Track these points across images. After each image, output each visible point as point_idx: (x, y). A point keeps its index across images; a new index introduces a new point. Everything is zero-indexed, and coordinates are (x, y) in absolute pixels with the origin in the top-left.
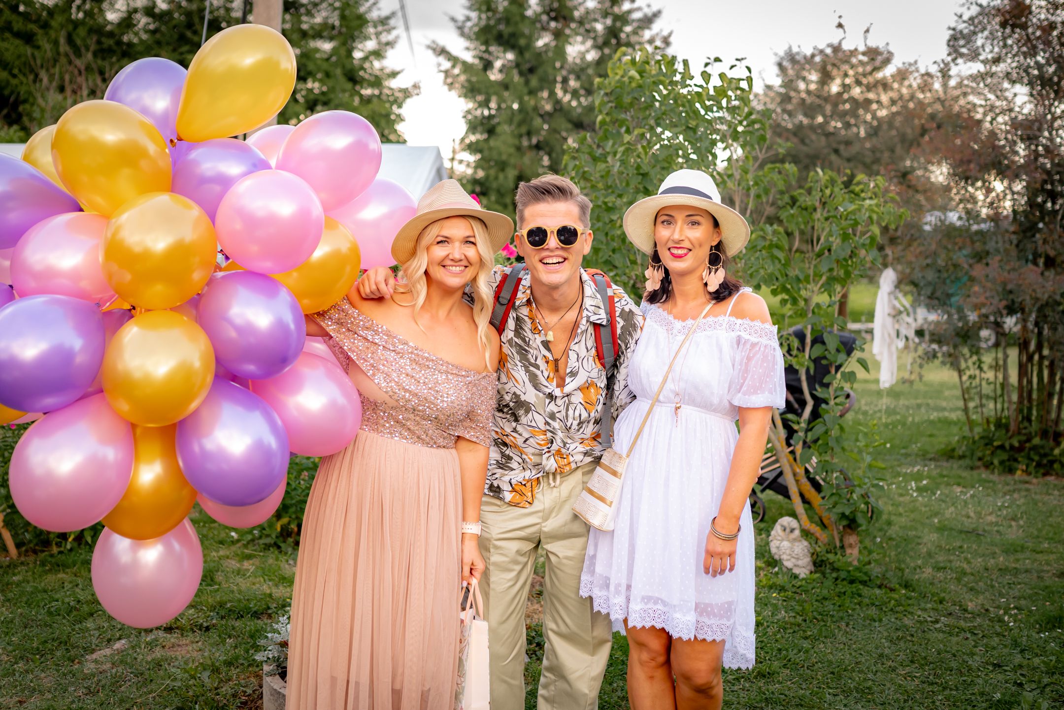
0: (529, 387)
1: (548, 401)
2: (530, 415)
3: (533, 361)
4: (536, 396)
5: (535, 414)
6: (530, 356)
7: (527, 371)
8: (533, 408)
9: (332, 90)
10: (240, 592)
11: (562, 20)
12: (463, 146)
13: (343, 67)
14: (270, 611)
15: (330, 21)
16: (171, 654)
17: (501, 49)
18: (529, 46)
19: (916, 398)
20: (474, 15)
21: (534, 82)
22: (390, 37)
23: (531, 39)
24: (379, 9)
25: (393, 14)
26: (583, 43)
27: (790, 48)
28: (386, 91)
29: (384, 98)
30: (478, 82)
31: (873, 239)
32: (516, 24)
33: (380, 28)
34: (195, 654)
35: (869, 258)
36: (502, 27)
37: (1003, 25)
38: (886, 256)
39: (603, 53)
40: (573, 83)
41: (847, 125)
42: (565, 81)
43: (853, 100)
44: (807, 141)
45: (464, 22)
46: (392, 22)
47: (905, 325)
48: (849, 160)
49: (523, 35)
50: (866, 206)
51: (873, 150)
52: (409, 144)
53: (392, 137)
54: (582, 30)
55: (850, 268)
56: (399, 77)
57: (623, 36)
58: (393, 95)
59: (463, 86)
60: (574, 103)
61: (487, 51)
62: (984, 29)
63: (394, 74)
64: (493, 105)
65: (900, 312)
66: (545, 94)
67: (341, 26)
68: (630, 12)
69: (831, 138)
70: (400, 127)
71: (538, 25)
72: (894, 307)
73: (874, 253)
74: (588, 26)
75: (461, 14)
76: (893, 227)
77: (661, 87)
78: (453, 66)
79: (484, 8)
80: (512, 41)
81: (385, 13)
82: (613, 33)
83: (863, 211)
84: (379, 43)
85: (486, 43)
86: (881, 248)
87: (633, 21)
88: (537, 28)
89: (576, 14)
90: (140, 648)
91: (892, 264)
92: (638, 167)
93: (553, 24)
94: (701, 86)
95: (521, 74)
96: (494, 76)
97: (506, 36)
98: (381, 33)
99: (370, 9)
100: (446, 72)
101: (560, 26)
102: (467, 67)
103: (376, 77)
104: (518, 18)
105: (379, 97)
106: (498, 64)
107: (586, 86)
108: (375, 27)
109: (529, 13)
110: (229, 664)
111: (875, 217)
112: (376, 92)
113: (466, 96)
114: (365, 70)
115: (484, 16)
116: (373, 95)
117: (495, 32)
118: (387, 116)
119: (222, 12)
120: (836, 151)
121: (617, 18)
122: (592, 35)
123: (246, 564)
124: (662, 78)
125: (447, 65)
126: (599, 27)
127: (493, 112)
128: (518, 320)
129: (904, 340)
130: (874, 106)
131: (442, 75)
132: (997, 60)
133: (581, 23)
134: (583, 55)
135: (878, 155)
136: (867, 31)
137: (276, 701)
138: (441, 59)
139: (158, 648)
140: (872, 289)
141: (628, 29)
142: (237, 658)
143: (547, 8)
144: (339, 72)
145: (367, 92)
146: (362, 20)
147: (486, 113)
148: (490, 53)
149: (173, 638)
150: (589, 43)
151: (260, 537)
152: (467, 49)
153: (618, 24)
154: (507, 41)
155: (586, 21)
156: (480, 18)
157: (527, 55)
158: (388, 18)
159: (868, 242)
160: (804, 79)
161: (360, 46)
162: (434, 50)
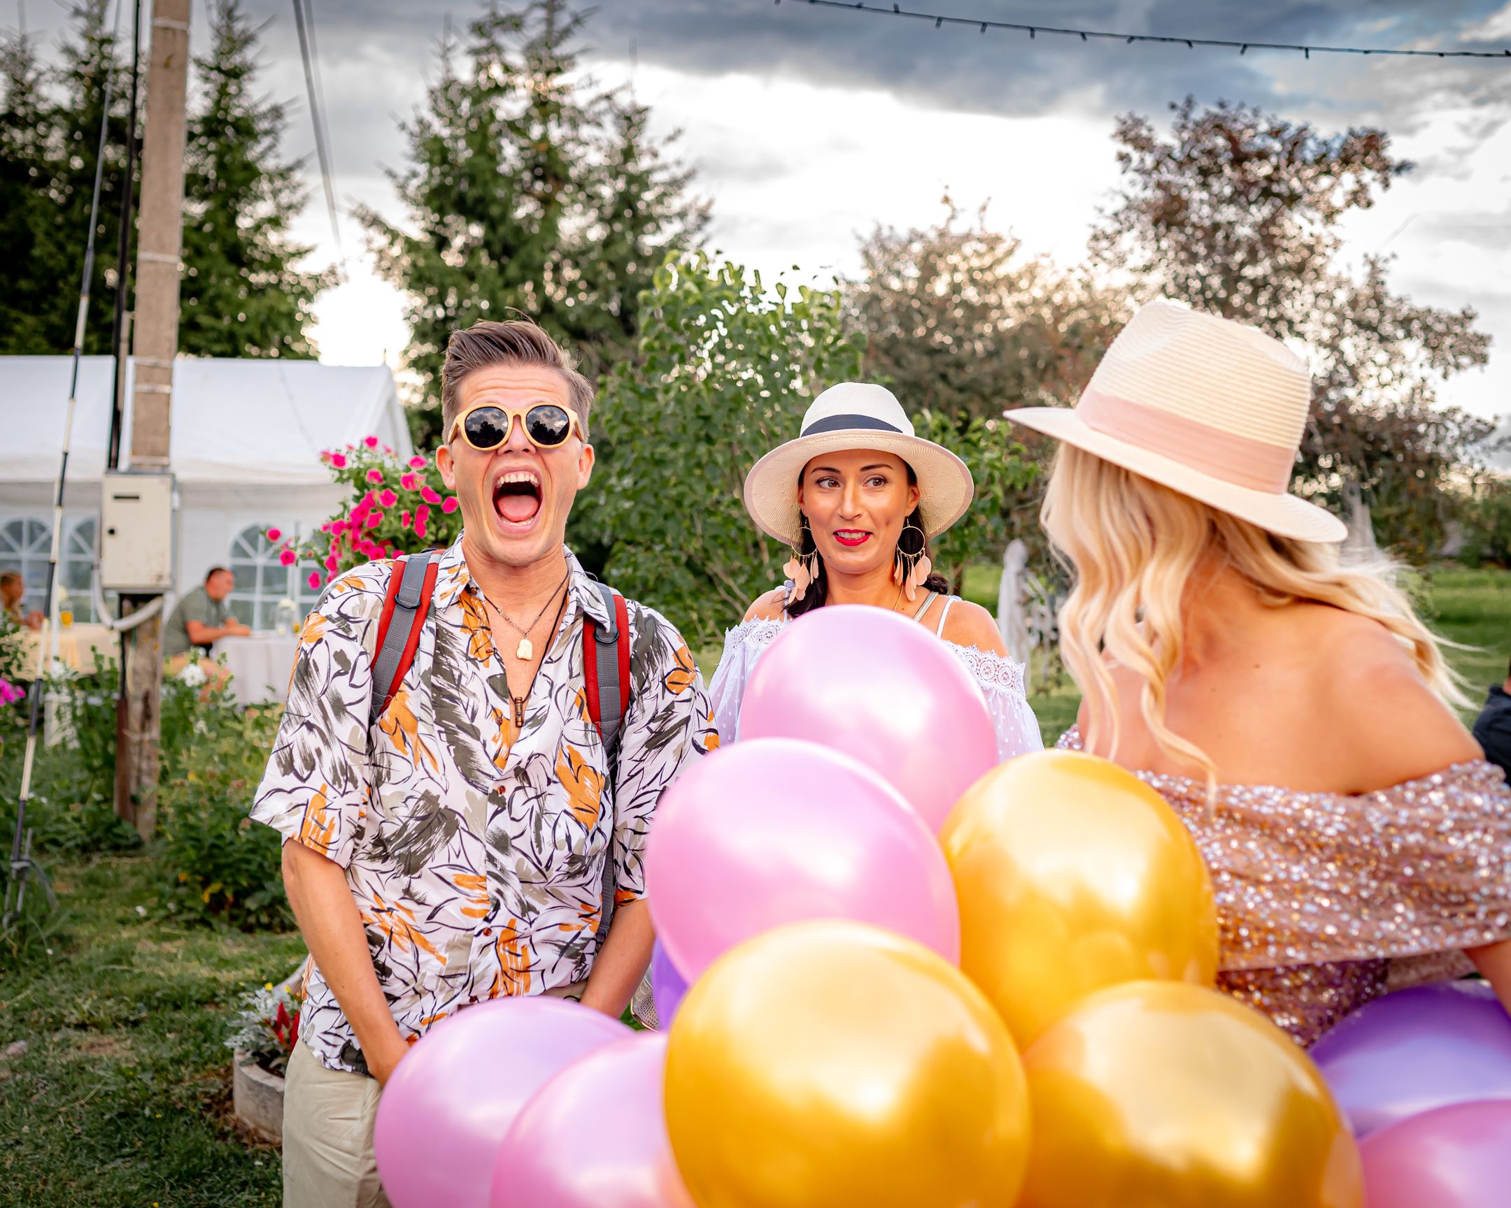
0: (454, 776)
1: (492, 808)
2: (455, 841)
3: (466, 720)
4: (470, 796)
5: (465, 835)
6: (460, 709)
7: (452, 740)
8: (462, 824)
9: (205, 274)
10: (171, 978)
11: (551, 180)
12: (407, 361)
13: (224, 241)
14: (217, 1000)
15: (201, 172)
16: (93, 1054)
17: (462, 219)
18: (504, 217)
19: (1056, 718)
20: (422, 169)
21: (513, 270)
22: (296, 198)
23: (508, 206)
24: (278, 156)
25: (299, 164)
26: (584, 213)
27: (879, 229)
28: (288, 278)
29: (286, 288)
30: (428, 267)
31: (994, 501)
32: (485, 184)
33: (278, 183)
34: (126, 1054)
35: (990, 527)
36: (464, 186)
37: (1156, 223)
38: (1011, 525)
39: (612, 231)
40: (570, 273)
41: (959, 341)
42: (557, 269)
43: (965, 304)
44: (904, 363)
45: (407, 179)
46: (297, 176)
47: (1037, 618)
48: (961, 390)
49: (495, 200)
50: (986, 460)
51: (996, 376)
52: (322, 359)
53: (298, 347)
54: (581, 196)
55: (967, 540)
56: (310, 257)
57: (641, 206)
58: (299, 283)
59: (405, 274)
60: (570, 302)
61: (441, 223)
62: (1131, 227)
63: (300, 254)
64: (451, 300)
65: (1031, 599)
66: (529, 287)
67: (218, 178)
68: (649, 172)
69: (938, 359)
70: (307, 331)
71: (517, 187)
72: (1024, 593)
73: (997, 519)
74: (589, 190)
75: (403, 168)
76: (1020, 487)
77: (725, 303)
78: (392, 243)
79: (437, 158)
80: (480, 208)
81: (285, 162)
82: (626, 200)
83: (982, 467)
84: (278, 206)
85: (441, 211)
86: (1005, 514)
87: (656, 184)
88: (515, 191)
89: (573, 173)
90: (46, 1049)
91: (1020, 536)
92: (698, 408)
93: (539, 186)
94: (776, 304)
95: (492, 256)
96: (452, 258)
97: (470, 201)
98: (280, 191)
99: (263, 155)
100: (381, 252)
101: (549, 188)
102: (412, 246)
103: (273, 256)
104: (488, 176)
105: (277, 287)
106: (458, 242)
107: (590, 276)
108: (271, 181)
109: (504, 168)
110: (177, 1061)
111: (997, 474)
112: (273, 279)
113: (410, 287)
114: (256, 246)
115: (437, 170)
116: (269, 285)
117: (454, 194)
118: (290, 315)
119: (30, 151)
120: (944, 377)
121: (632, 179)
122: (596, 202)
123: (169, 947)
124: (727, 293)
125: (381, 240)
126: (606, 191)
127: (451, 313)
128: (439, 634)
129: (1037, 637)
130: (994, 314)
131: (373, 257)
132: (1147, 269)
133: (580, 186)
134: (583, 233)
135: (1001, 383)
136: (984, 208)
137: (257, 1096)
138: (373, 233)
139: (72, 1050)
140: (995, 569)
141: (648, 196)
142: (187, 1054)
143: (531, 162)
144: (214, 247)
145: (259, 278)
146: (251, 171)
147: (440, 313)
148: (445, 225)
149: (89, 1037)
150: (593, 214)
151: (179, 912)
152: (412, 218)
153: (634, 188)
154: (471, 210)
155: (586, 183)
156: (431, 174)
157: (502, 230)
158: (290, 169)
159: (988, 505)
160: (898, 274)
161: (248, 209)
162: (363, 219)
